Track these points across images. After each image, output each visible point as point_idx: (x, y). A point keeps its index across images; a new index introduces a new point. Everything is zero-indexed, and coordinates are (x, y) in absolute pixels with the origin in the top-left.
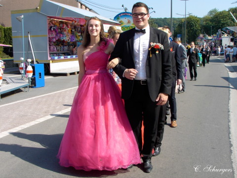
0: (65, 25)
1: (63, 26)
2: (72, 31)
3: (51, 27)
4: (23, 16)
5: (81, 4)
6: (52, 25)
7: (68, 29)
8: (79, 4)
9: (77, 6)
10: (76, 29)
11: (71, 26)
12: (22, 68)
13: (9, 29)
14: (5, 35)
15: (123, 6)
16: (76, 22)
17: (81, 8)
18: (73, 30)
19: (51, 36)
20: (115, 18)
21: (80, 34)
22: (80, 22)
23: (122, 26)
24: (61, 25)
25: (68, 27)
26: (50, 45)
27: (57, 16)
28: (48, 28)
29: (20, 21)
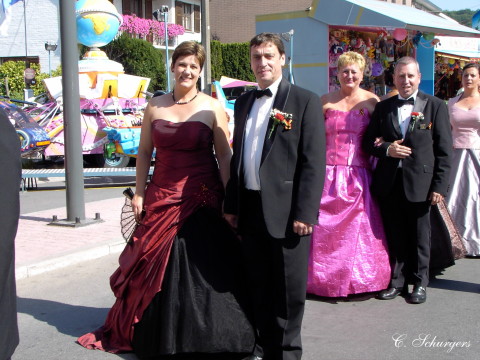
0: (362, 42)
1: (358, 44)
2: (375, 53)
3: (333, 47)
4: (292, 32)
6: (336, 43)
7: (369, 49)
10: (384, 48)
11: (374, 42)
13: (232, 47)
14: (224, 62)
18: (378, 52)
19: (333, 66)
24: (354, 42)
25: (368, 45)
26: (330, 84)
28: (328, 49)
29: (288, 41)
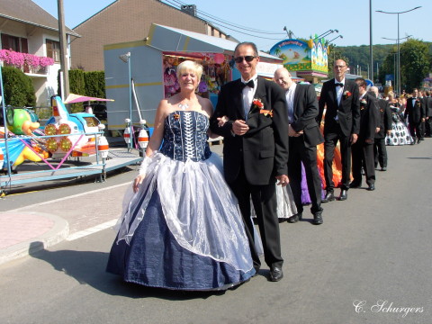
3: (167, 70)
4: (129, 54)
5: (213, 28)
6: (170, 66)
8: (209, 28)
9: (205, 33)
10: (207, 71)
12: (128, 136)
13: (93, 74)
14: (86, 86)
15: (285, 29)
16: (208, 59)
17: (213, 35)
19: (168, 84)
20: (272, 49)
21: (214, 79)
22: (215, 59)
23: (285, 63)
27: (178, 51)
28: (163, 71)
29: (126, 62)
